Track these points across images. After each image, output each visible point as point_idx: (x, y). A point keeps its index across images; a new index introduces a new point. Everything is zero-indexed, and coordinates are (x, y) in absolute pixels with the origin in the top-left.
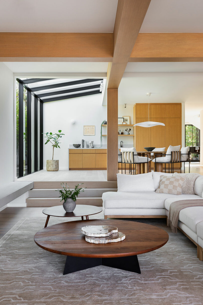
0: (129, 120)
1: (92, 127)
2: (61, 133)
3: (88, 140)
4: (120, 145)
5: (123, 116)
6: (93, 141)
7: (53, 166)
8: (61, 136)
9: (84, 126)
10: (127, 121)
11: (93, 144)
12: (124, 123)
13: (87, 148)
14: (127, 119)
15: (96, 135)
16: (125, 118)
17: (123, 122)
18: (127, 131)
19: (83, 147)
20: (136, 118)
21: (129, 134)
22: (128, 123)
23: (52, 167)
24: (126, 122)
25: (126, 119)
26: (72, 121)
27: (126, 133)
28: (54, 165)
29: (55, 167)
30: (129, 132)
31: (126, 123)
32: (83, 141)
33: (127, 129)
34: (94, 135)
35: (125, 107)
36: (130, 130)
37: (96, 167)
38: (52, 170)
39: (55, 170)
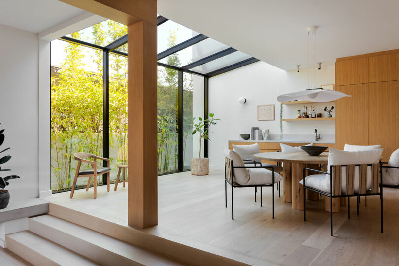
1: (269, 107)
3: (263, 127)
5: (321, 86)
6: (268, 129)
9: (258, 107)
11: (270, 134)
13: (259, 140)
16: (325, 88)
18: (326, 111)
19: (253, 138)
20: (336, 86)
21: (331, 116)
26: (242, 99)
27: (326, 114)
28: (198, 167)
29: (200, 169)
30: (330, 112)
33: (326, 107)
34: (273, 119)
35: (320, 69)
36: (333, 108)
38: (196, 174)
39: (199, 174)
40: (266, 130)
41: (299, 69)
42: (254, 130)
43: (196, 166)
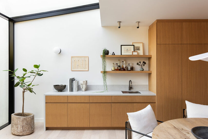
0: (141, 49)
1: (84, 58)
2: (40, 69)
3: (81, 78)
4: (129, 86)
5: (133, 43)
7: (18, 128)
8: (41, 73)
9: (72, 57)
10: (139, 49)
12: (135, 53)
13: (77, 91)
14: (139, 47)
15: (89, 70)
16: (136, 45)
17: (133, 52)
18: (139, 65)
19: (72, 90)
20: (157, 44)
21: (143, 70)
22: (141, 53)
23: (16, 129)
24: (138, 51)
25: (137, 47)
26: (57, 49)
27: (138, 68)
28: (19, 126)
29: (21, 129)
30: (143, 67)
31: (138, 53)
32: (72, 80)
33: (140, 62)
34: (87, 70)
35: (138, 27)
36: (144, 63)
37: (90, 127)
38: (17, 134)
39: (21, 134)
40: (84, 82)
41: (120, 25)
42: (72, 82)
43: (16, 125)
